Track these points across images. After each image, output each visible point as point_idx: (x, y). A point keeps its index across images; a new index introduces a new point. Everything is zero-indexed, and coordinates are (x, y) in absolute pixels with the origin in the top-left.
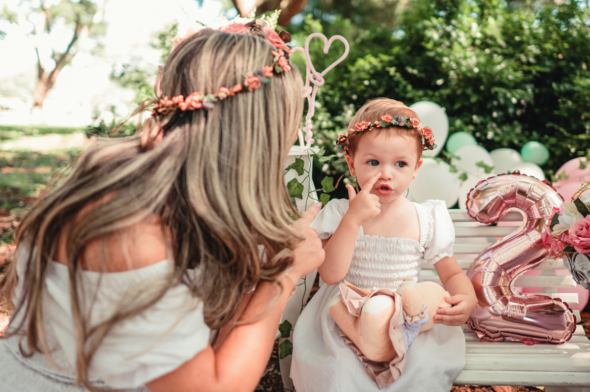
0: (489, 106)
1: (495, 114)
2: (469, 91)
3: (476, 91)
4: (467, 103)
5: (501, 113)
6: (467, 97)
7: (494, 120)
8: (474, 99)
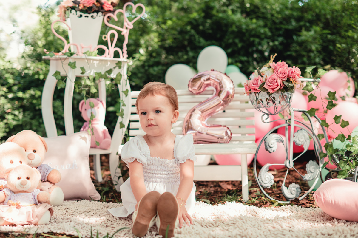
0: (250, 50)
1: (255, 56)
2: (237, 41)
3: (241, 41)
4: (236, 48)
5: (259, 55)
6: (236, 44)
7: (255, 59)
8: (240, 45)
